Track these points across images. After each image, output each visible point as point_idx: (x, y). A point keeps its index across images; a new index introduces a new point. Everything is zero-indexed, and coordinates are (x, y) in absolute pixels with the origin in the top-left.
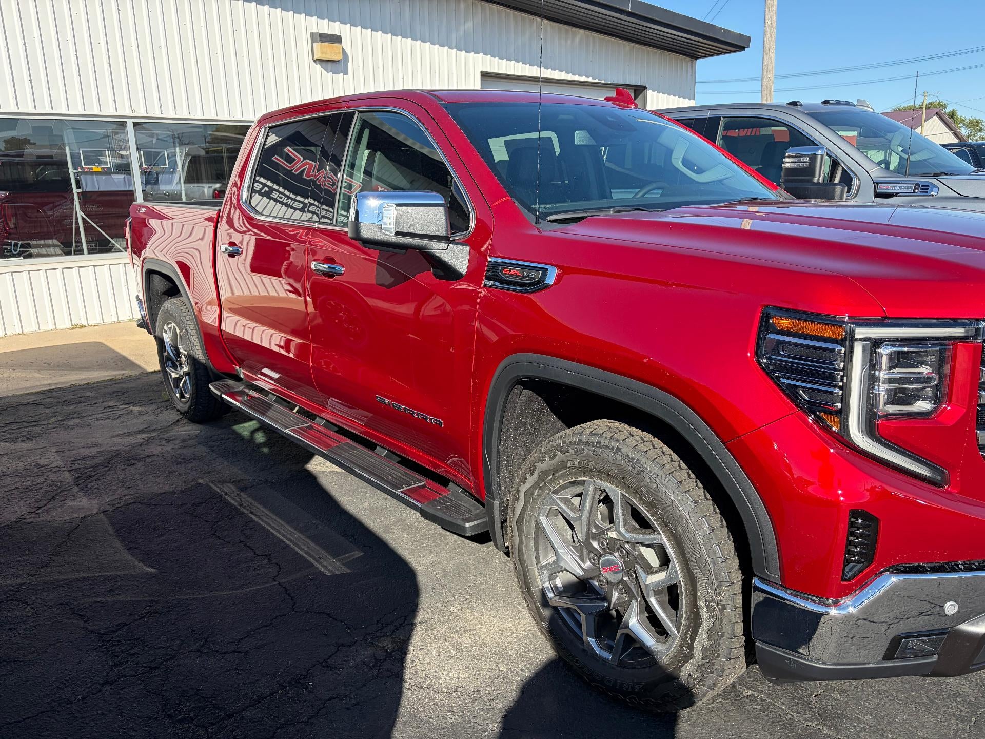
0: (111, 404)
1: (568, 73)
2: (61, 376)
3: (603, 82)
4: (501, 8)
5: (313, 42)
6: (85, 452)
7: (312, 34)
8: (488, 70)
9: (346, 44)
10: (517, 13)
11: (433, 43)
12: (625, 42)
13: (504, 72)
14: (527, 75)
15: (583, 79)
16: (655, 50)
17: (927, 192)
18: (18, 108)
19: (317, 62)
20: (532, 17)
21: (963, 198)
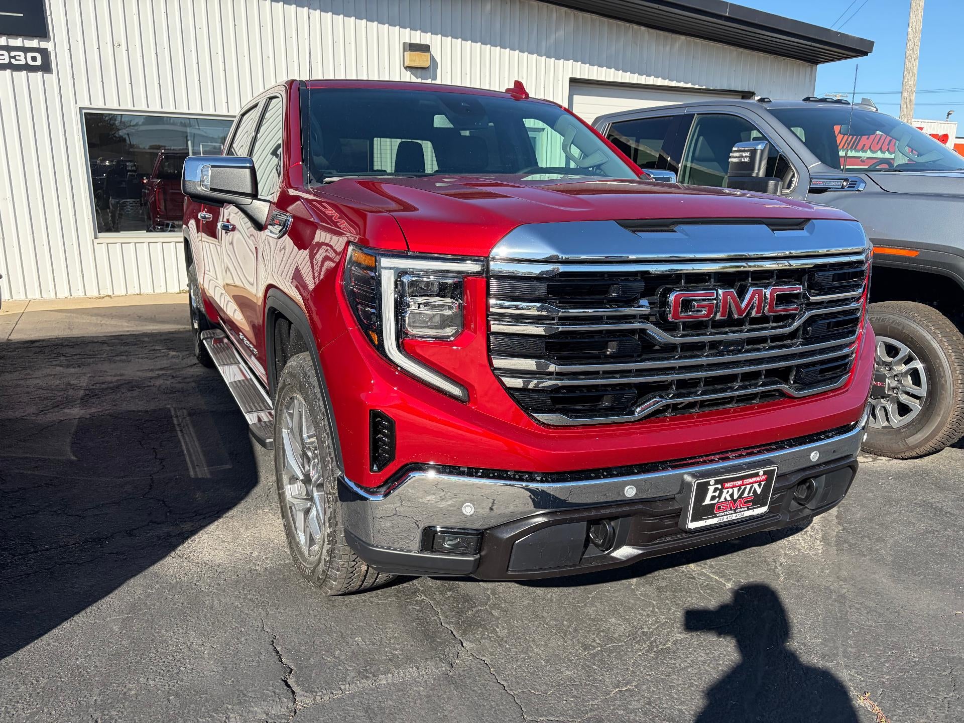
0: (157, 348)
1: (664, 78)
2: (142, 326)
3: (704, 87)
4: (595, 16)
5: (404, 51)
6: (109, 379)
7: (404, 44)
8: (577, 76)
9: (435, 51)
10: (611, 21)
11: (522, 51)
12: (733, 48)
13: (594, 78)
14: (619, 80)
15: (681, 85)
16: (767, 55)
17: (854, 187)
18: (148, 107)
19: (408, 69)
20: (628, 24)
21: (886, 192)
